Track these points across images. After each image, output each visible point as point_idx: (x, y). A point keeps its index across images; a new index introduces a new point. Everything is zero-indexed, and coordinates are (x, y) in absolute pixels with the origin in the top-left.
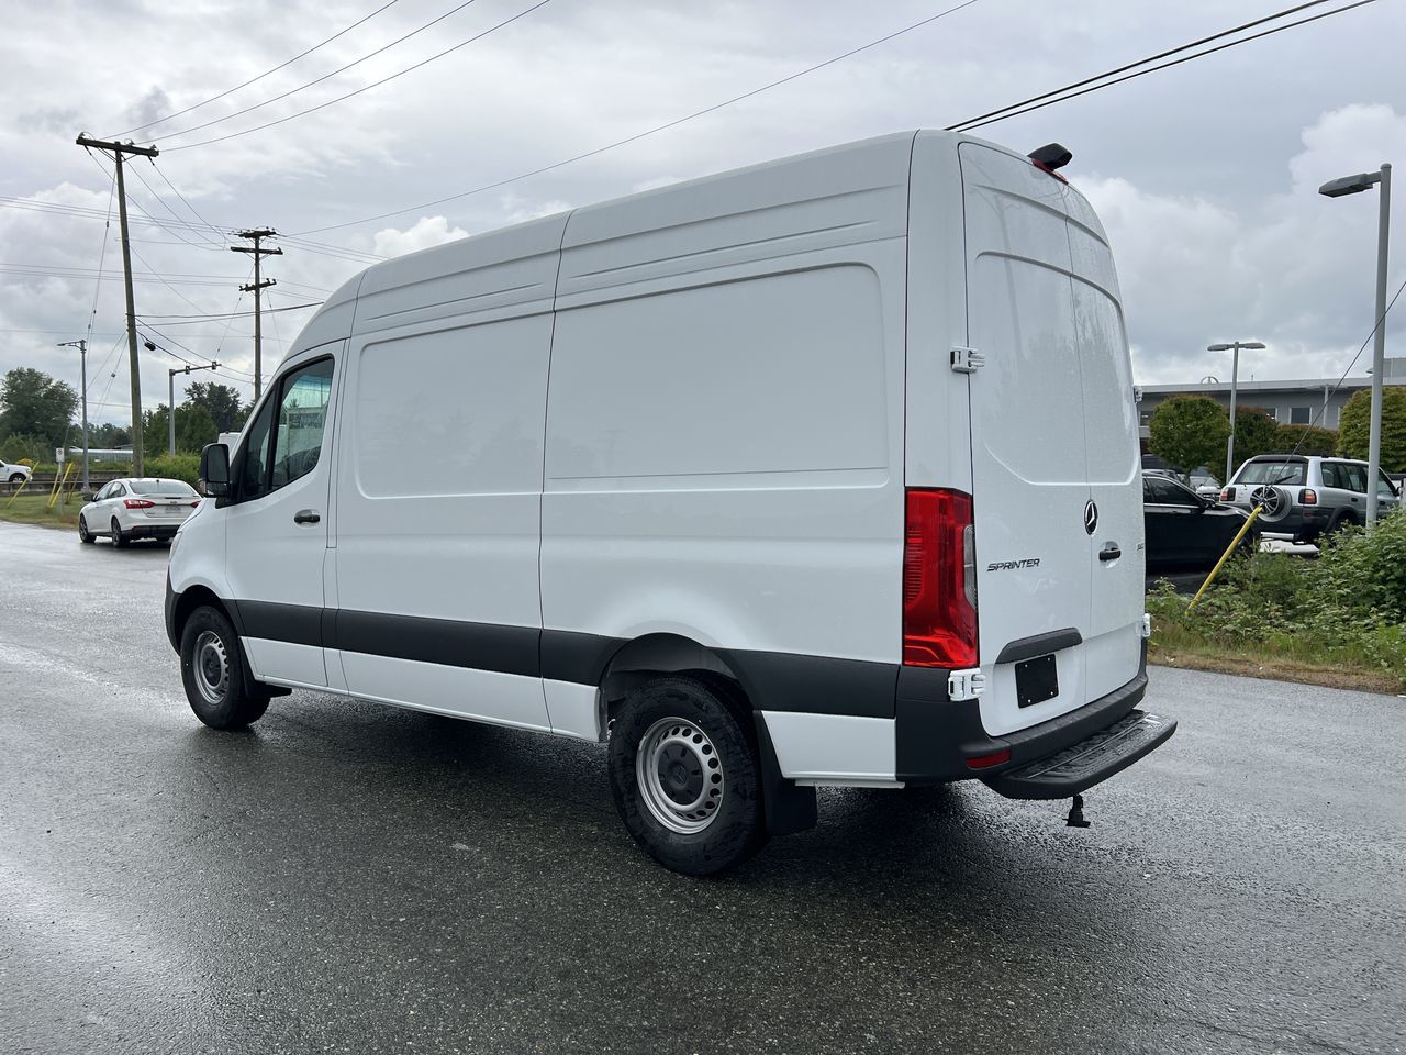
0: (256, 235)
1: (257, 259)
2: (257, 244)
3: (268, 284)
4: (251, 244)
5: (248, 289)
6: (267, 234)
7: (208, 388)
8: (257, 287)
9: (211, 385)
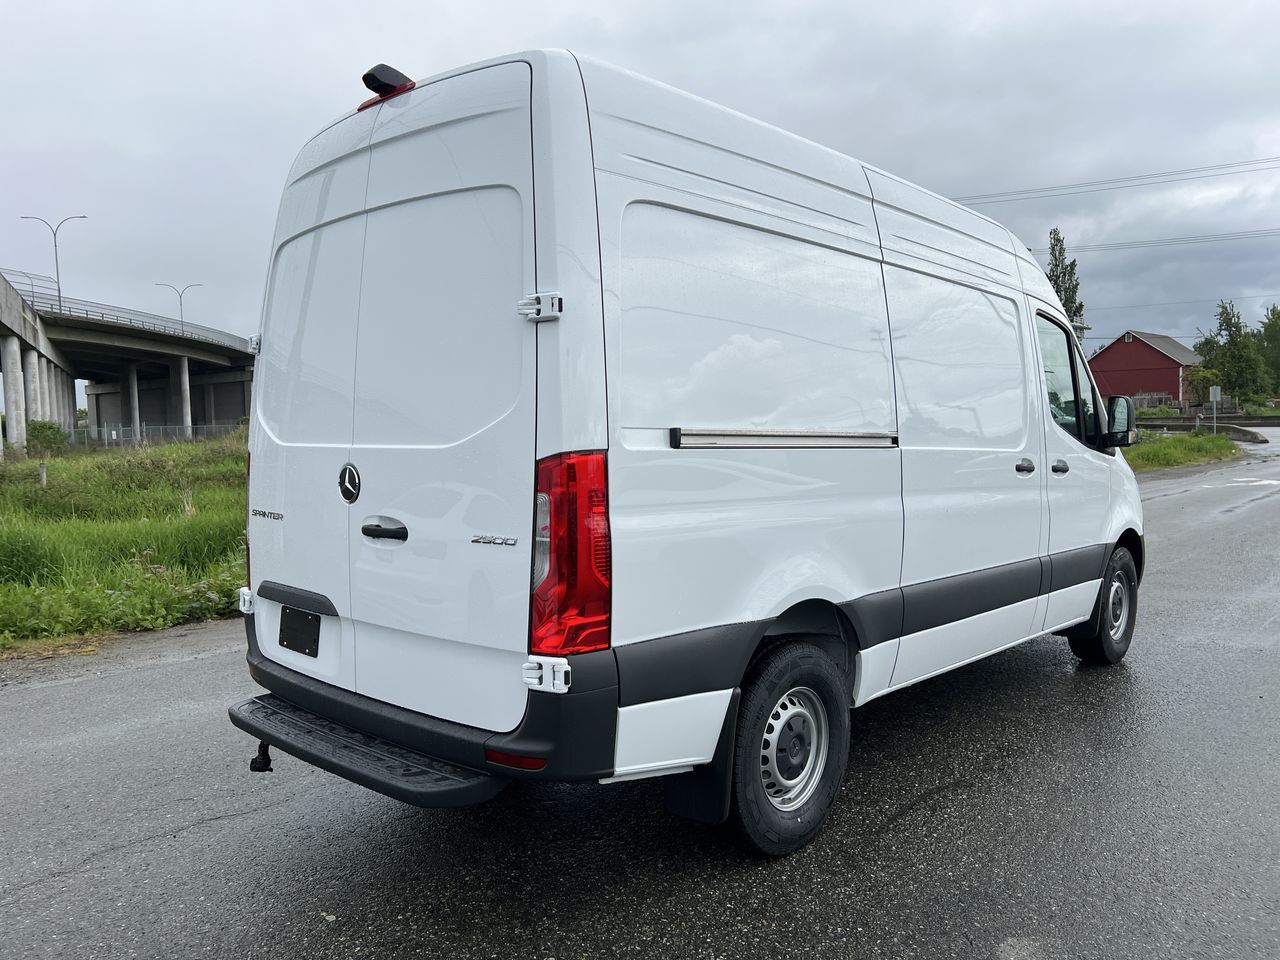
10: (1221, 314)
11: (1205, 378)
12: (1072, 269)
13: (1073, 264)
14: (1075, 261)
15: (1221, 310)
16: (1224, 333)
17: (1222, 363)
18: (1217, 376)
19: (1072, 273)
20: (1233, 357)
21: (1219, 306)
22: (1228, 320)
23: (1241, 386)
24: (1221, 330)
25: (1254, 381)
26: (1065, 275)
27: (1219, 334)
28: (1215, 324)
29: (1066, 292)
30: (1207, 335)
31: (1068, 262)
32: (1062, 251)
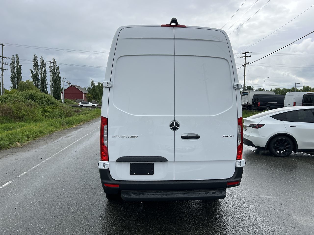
0: (245, 53)
1: (245, 59)
2: (245, 55)
3: (247, 64)
4: (244, 55)
5: (243, 65)
6: (247, 53)
7: (247, 87)
8: (245, 65)
9: (248, 86)
10: (92, 83)
11: (90, 96)
12: (58, 68)
13: (58, 67)
14: (59, 66)
15: (91, 82)
16: (92, 87)
17: (92, 93)
18: (92, 96)
19: (58, 69)
20: (94, 92)
21: (91, 81)
22: (93, 84)
23: (96, 98)
24: (91, 86)
25: (98, 97)
26: (56, 70)
27: (91, 87)
28: (91, 85)
29: (57, 74)
30: (89, 87)
31: (57, 66)
32: (56, 63)
